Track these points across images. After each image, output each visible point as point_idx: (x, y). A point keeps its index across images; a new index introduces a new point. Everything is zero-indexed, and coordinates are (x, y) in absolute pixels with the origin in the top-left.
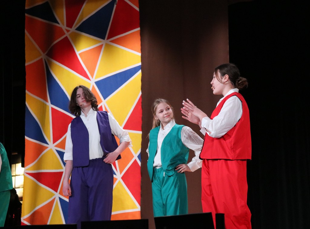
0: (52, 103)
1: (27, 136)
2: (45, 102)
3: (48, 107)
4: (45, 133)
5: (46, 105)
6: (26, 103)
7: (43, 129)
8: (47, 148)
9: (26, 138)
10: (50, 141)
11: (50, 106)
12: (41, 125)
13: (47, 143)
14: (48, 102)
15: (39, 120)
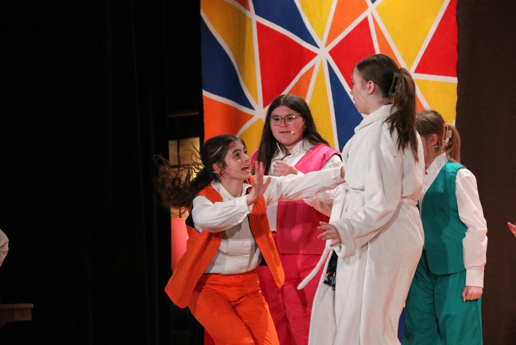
0: (257, 13)
1: (207, 90)
2: (242, 9)
3: (250, 19)
4: (246, 85)
5: (245, 15)
6: (203, 14)
7: (241, 71)
8: (251, 116)
9: (205, 93)
10: (257, 101)
11: (254, 19)
12: (237, 62)
13: (251, 107)
14: (249, 9)
15: (230, 49)
